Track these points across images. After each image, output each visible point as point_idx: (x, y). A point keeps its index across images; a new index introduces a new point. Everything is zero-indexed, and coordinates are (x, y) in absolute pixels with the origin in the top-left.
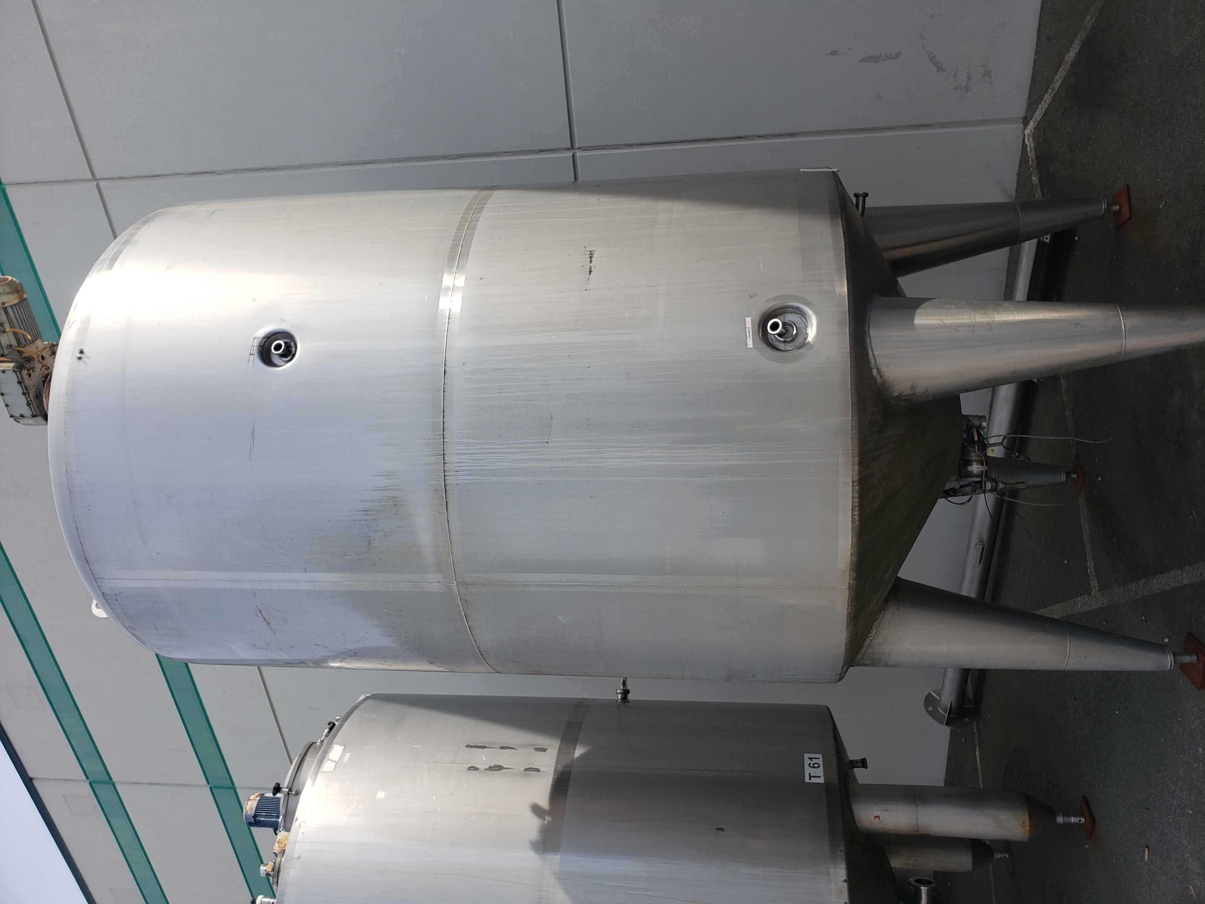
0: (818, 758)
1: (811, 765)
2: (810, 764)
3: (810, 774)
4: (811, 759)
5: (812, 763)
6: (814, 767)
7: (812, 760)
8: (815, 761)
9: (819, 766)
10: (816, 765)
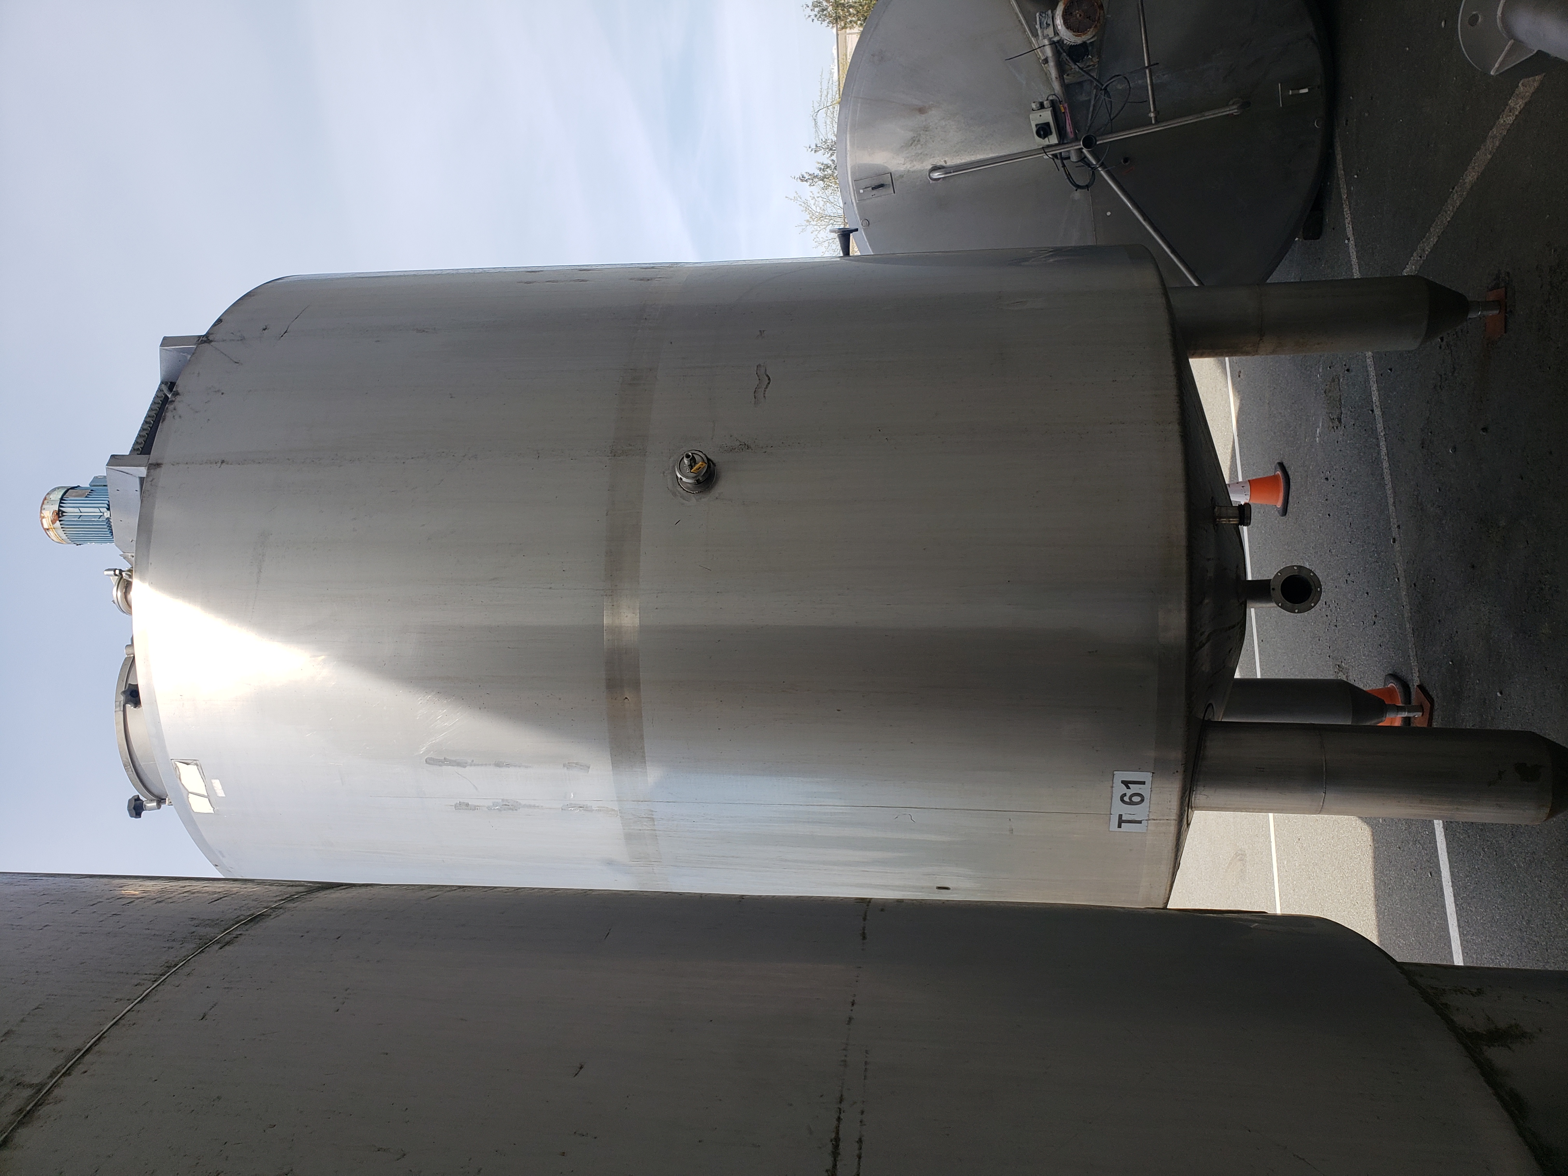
0: (1144, 783)
1: (1126, 799)
2: (1125, 795)
3: (1120, 816)
4: (1126, 784)
5: (1129, 793)
6: (1131, 803)
7: (1128, 788)
8: (1134, 788)
9: (1142, 800)
10: (1136, 799)
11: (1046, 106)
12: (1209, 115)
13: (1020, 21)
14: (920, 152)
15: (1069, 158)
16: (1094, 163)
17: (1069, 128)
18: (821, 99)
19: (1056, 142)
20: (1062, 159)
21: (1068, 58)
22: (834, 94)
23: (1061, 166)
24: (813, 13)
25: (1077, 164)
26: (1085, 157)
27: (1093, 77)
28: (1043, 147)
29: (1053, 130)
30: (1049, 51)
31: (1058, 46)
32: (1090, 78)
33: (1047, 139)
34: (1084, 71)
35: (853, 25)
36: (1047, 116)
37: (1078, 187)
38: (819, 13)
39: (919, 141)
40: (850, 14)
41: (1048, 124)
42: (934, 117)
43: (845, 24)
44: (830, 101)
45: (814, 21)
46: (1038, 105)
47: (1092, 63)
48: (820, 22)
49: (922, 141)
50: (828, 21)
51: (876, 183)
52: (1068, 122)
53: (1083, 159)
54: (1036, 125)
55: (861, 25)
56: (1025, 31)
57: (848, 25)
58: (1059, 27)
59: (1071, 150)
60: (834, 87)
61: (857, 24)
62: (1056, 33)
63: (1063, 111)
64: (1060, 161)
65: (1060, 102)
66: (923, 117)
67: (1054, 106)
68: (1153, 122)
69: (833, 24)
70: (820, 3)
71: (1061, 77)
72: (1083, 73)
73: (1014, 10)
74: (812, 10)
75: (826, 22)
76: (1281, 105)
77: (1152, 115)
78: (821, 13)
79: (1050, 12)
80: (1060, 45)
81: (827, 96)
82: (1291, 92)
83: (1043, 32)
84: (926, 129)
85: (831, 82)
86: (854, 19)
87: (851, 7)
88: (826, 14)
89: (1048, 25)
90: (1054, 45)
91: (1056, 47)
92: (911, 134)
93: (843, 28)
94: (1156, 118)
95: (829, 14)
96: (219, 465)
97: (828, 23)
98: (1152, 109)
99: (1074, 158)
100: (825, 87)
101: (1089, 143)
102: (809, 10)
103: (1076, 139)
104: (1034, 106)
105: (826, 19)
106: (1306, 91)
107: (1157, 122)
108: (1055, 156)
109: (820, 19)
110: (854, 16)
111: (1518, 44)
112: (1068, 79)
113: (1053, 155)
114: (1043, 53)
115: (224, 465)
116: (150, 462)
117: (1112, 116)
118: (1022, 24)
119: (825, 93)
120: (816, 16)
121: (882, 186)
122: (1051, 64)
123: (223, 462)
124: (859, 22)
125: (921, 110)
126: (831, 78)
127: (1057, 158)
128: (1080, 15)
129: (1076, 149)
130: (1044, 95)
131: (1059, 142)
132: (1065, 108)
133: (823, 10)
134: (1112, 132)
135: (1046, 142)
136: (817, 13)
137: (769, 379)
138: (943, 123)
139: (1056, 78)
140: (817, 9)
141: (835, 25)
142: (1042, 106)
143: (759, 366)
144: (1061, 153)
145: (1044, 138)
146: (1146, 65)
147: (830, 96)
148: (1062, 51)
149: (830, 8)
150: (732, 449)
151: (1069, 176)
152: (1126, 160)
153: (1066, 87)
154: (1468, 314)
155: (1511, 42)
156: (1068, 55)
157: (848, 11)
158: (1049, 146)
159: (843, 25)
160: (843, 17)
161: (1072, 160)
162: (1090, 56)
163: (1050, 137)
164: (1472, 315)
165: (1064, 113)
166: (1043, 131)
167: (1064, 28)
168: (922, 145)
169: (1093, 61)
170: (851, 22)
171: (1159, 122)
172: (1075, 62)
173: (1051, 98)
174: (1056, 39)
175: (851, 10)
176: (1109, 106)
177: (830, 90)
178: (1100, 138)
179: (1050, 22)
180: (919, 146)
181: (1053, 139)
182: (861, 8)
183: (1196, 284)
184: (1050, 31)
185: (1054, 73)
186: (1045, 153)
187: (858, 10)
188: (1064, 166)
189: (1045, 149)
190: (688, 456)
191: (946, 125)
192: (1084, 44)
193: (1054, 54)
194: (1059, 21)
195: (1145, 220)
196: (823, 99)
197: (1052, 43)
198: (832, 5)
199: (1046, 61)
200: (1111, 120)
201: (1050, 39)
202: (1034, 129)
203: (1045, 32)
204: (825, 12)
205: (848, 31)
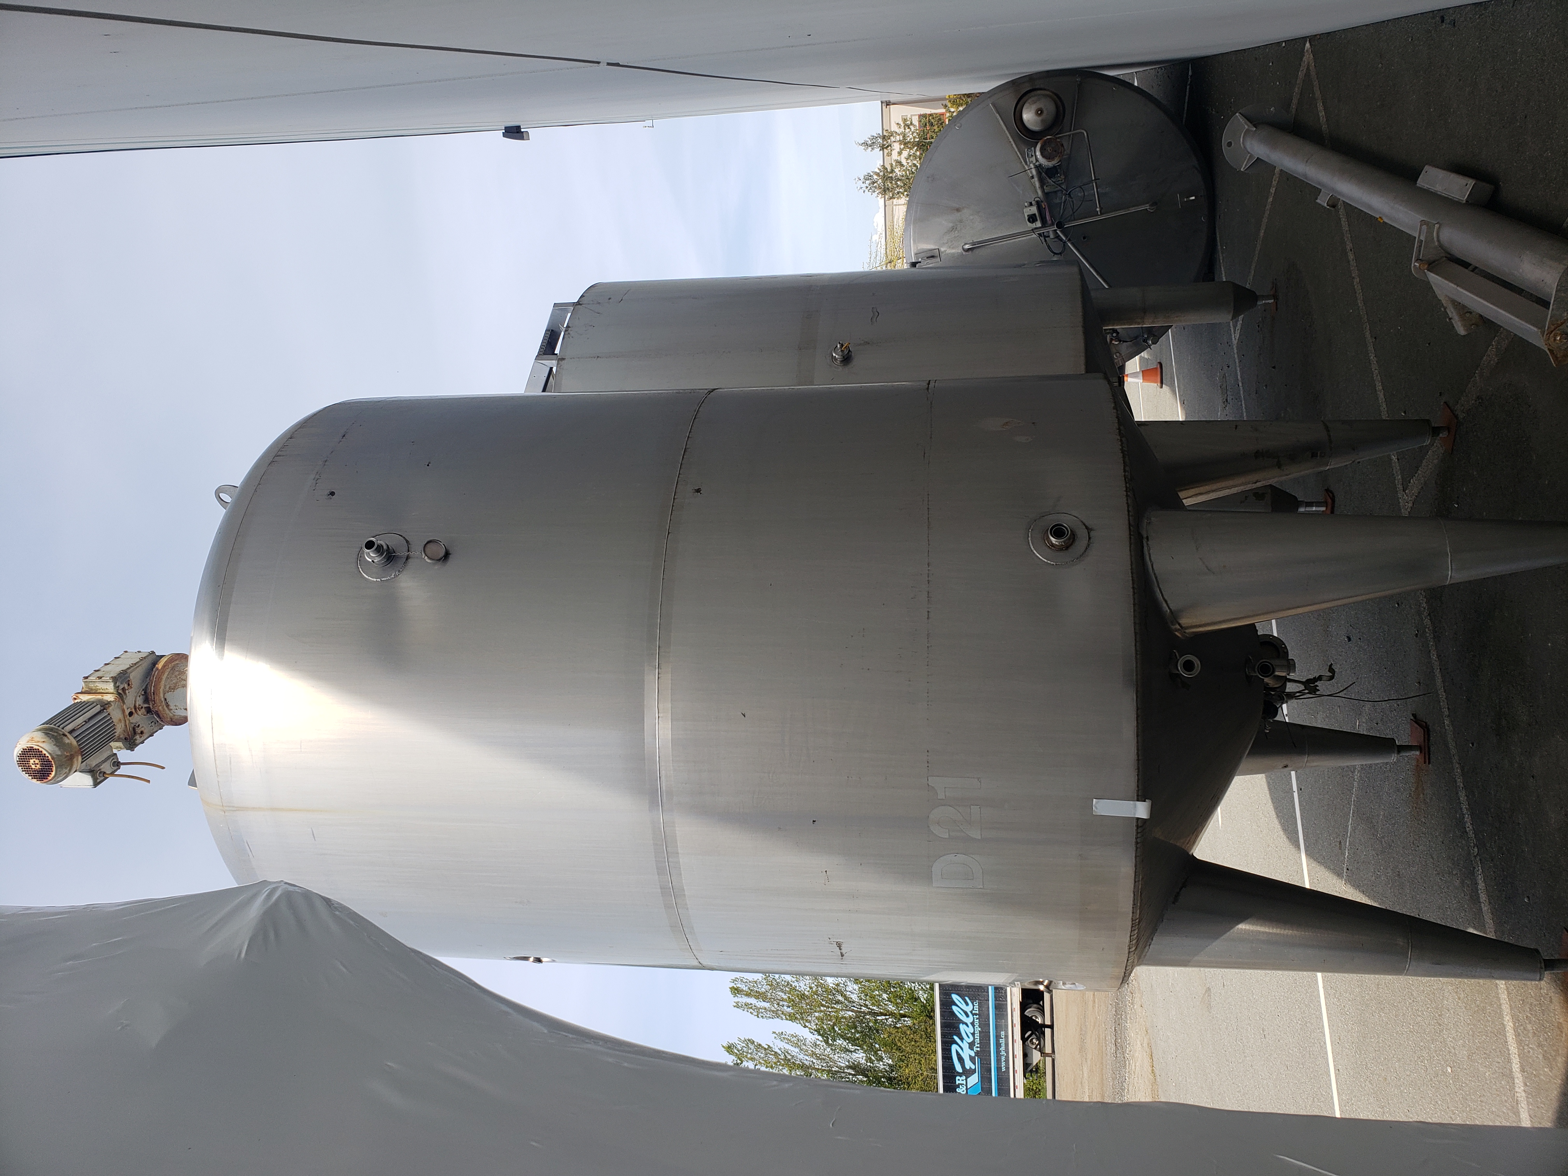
11: (1033, 204)
12: (1133, 210)
13: (1018, 156)
14: (957, 235)
15: (1049, 236)
16: (1064, 239)
17: (1048, 218)
18: (870, 261)
19: (1040, 226)
20: (1045, 237)
21: (1045, 176)
22: (882, 256)
23: (1044, 241)
24: (864, 186)
25: (1053, 240)
26: (1059, 236)
27: (1063, 188)
28: (1032, 230)
29: (1038, 218)
30: (1034, 172)
31: (1039, 168)
32: (1061, 189)
33: (1034, 224)
34: (1057, 184)
35: (900, 196)
36: (1034, 210)
37: (1055, 254)
38: (869, 185)
39: (956, 228)
40: (898, 186)
41: (1035, 214)
42: (966, 213)
43: (893, 195)
44: (878, 262)
45: (865, 192)
46: (1029, 204)
47: (1060, 179)
48: (870, 193)
49: (959, 229)
50: (877, 192)
51: (929, 255)
52: (1047, 214)
53: (1058, 237)
54: (1028, 216)
55: (907, 195)
56: (1022, 162)
57: (895, 196)
58: (1038, 157)
59: (1050, 230)
60: (882, 249)
61: (904, 195)
62: (1037, 160)
63: (1044, 207)
64: (1043, 238)
65: (1042, 202)
66: (958, 214)
67: (1038, 204)
68: (1099, 214)
69: (882, 195)
70: (870, 176)
71: (1042, 187)
72: (1057, 186)
73: (1015, 150)
74: (863, 183)
75: (876, 193)
76: (1180, 207)
77: (1098, 209)
78: (871, 185)
79: (1033, 148)
80: (1041, 169)
81: (876, 258)
82: (1185, 199)
83: (1029, 160)
84: (961, 221)
85: (879, 246)
86: (901, 190)
87: (899, 180)
88: (876, 186)
89: (1032, 156)
90: (1037, 168)
91: (1038, 169)
92: (951, 225)
93: (891, 198)
94: (1101, 211)
95: (879, 186)
96: (596, 358)
97: (878, 194)
98: (1098, 206)
99: (1052, 236)
100: (874, 250)
101: (1060, 225)
102: (861, 182)
103: (1053, 224)
104: (1026, 204)
105: (876, 190)
106: (1193, 198)
107: (1101, 214)
108: (1040, 235)
109: (871, 190)
110: (901, 188)
111: (1251, 156)
112: (1047, 190)
113: (1038, 234)
114: (1031, 172)
115: (599, 358)
116: (558, 358)
117: (1074, 211)
118: (1020, 158)
119: (874, 255)
120: (867, 187)
121: (933, 257)
122: (1036, 179)
123: (598, 357)
124: (906, 193)
125: (958, 210)
126: (880, 242)
127: (1041, 236)
128: (1050, 150)
129: (1053, 230)
130: (1032, 198)
131: (1042, 226)
132: (1045, 206)
133: (874, 183)
134: (1074, 220)
135: (1034, 226)
136: (868, 186)
137: (878, 313)
138: (971, 217)
139: (1039, 188)
140: (868, 182)
141: (883, 196)
142: (1031, 204)
143: (873, 308)
144: (1043, 233)
145: (1032, 223)
146: (1093, 179)
147: (878, 258)
148: (1042, 172)
149: (880, 181)
150: (860, 345)
151: (1049, 247)
152: (1084, 238)
153: (1046, 194)
154: (1257, 301)
155: (1249, 155)
156: (1045, 174)
157: (896, 184)
158: (1036, 228)
159: (891, 196)
160: (892, 188)
161: (1051, 237)
162: (1059, 175)
163: (1036, 222)
164: (1259, 303)
165: (1044, 208)
166: (1032, 219)
167: (1041, 157)
168: (958, 231)
169: (1061, 178)
170: (898, 193)
171: (1103, 214)
172: (1050, 178)
173: (1036, 199)
174: (1037, 164)
175: (899, 183)
176: (1072, 204)
177: (879, 253)
178: (1067, 223)
179: (1033, 154)
180: (956, 232)
181: (1038, 224)
182: (907, 181)
183: (1107, 287)
184: (1033, 159)
185: (1037, 185)
186: (1034, 232)
187: (905, 183)
188: (1046, 241)
189: (1033, 230)
190: (840, 343)
191: (973, 219)
192: (1054, 167)
193: (1037, 174)
194: (1038, 153)
195: (1097, 274)
196: (872, 261)
197: (1036, 167)
198: (881, 178)
199: (1033, 177)
200: (1074, 213)
201: (1034, 164)
202: (1027, 218)
203: (1031, 159)
204: (875, 184)
205: (895, 201)
